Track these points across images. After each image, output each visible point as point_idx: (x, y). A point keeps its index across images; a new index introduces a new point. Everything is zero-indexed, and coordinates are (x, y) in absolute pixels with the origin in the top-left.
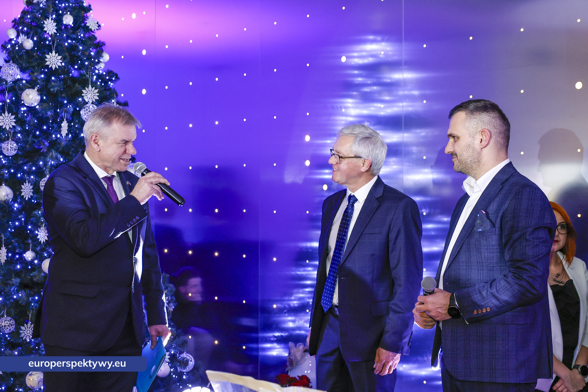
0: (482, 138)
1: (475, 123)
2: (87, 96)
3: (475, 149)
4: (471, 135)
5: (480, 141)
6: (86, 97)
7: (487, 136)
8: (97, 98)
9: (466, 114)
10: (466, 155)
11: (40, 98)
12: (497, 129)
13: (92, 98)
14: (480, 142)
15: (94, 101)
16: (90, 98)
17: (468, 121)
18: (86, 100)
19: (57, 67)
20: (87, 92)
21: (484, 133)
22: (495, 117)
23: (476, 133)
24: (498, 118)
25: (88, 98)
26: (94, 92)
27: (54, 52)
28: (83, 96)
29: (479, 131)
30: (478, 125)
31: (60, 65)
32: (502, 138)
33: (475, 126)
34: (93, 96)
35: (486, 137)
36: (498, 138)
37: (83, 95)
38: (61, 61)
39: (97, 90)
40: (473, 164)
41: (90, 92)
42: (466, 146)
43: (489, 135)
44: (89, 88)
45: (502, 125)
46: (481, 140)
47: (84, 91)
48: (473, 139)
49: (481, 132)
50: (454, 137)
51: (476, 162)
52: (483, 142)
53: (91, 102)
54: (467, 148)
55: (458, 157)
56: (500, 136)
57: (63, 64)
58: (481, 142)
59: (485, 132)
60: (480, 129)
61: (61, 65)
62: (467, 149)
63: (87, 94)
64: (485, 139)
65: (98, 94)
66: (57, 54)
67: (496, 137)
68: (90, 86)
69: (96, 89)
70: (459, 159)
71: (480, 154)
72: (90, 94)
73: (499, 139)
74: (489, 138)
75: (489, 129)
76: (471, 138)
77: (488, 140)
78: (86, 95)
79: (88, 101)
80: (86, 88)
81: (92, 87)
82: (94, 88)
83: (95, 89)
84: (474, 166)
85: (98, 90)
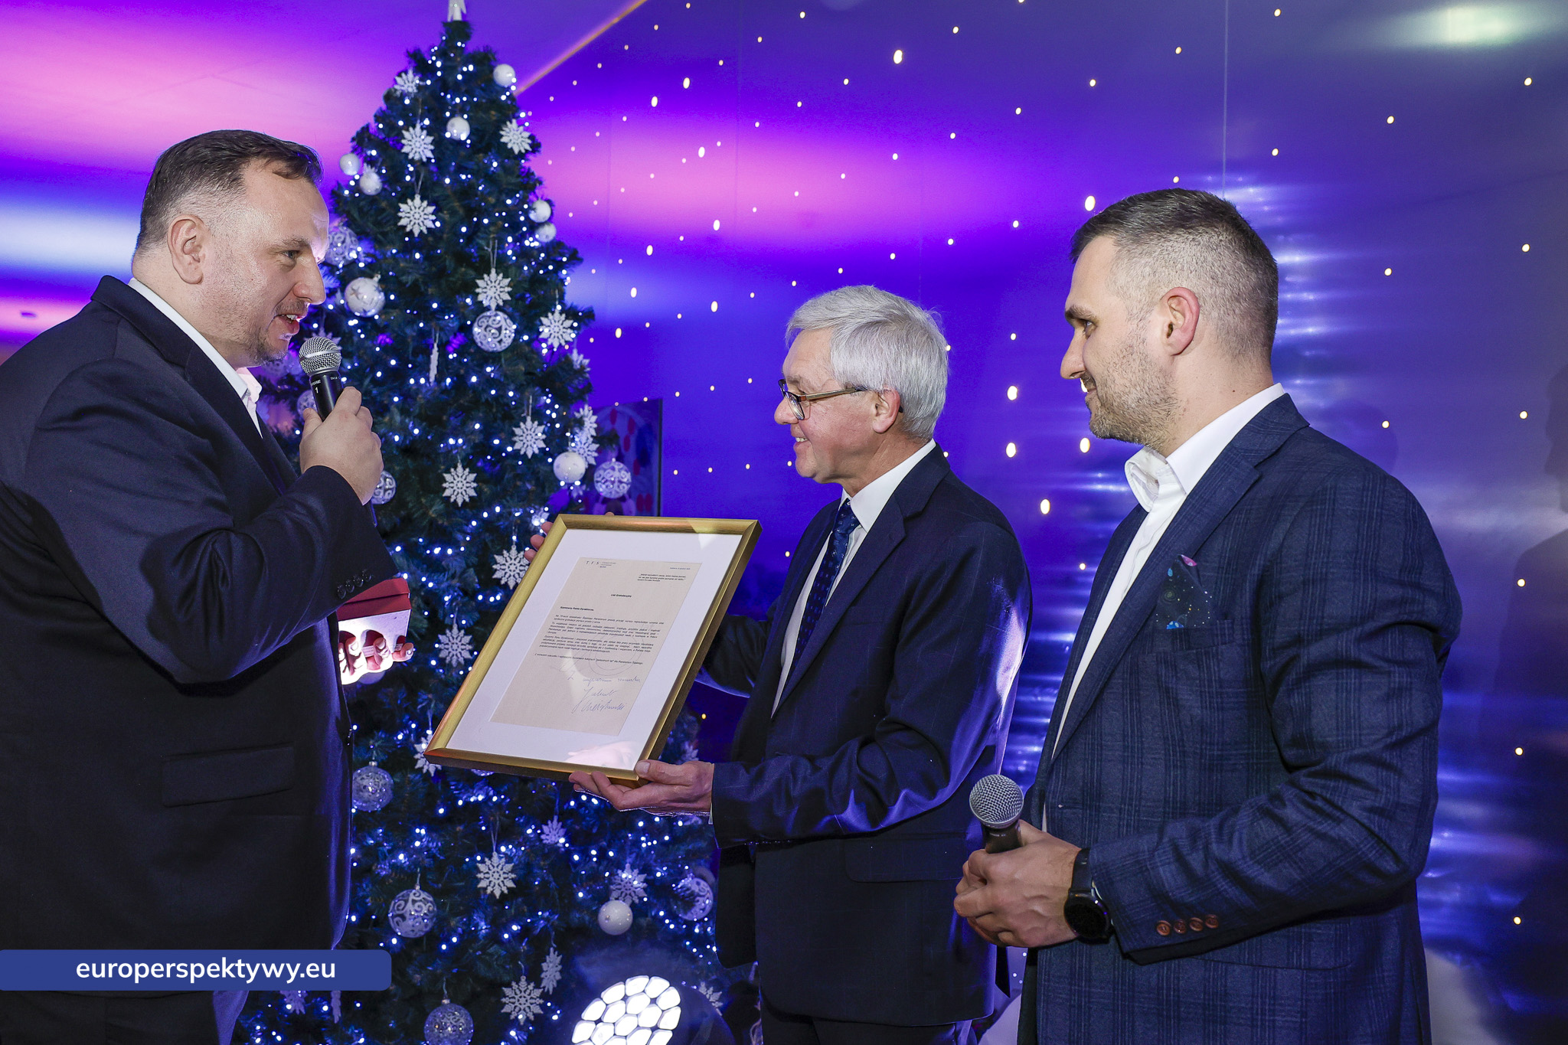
0: (1174, 321)
1: (1148, 269)
2: (485, 293)
3: (1148, 360)
4: (1135, 311)
5: (1166, 329)
6: (485, 295)
7: (1188, 315)
8: (508, 297)
9: (1118, 243)
10: (1119, 381)
11: (384, 298)
12: (1225, 285)
13: (498, 297)
14: (1165, 336)
15: (501, 304)
16: (491, 298)
17: (1124, 266)
18: (485, 303)
19: (425, 231)
20: (485, 285)
21: (1179, 303)
22: (1217, 246)
23: (1151, 304)
24: (1228, 248)
25: (489, 298)
26: (501, 285)
27: (418, 198)
28: (478, 294)
29: (1160, 297)
30: (1157, 276)
31: (430, 225)
32: (1243, 317)
33: (1145, 282)
34: (498, 292)
35: (1184, 315)
36: (1230, 318)
37: (477, 290)
38: (434, 217)
39: (507, 281)
40: (1148, 411)
41: (493, 284)
42: (1119, 351)
43: (1194, 308)
44: (491, 275)
45: (1241, 269)
46: (1171, 327)
47: (479, 282)
48: (1141, 325)
49: (1166, 299)
50: (1084, 322)
51: (1158, 401)
52: (1174, 334)
53: (493, 307)
54: (1121, 356)
55: (1099, 389)
56: (1237, 311)
57: (438, 224)
58: (1169, 335)
59: (1181, 299)
60: (1165, 290)
61: (433, 226)
62: (1124, 361)
63: (486, 288)
64: (1181, 322)
65: (510, 289)
66: (425, 203)
67: (1222, 312)
68: (493, 271)
69: (505, 277)
70: (1100, 395)
71: (1167, 374)
72: (494, 289)
73: (1233, 320)
74: (1195, 318)
75: (1195, 290)
76: (1136, 322)
77: (1191, 328)
78: (485, 290)
79: (489, 306)
80: (485, 276)
81: (498, 274)
82: (501, 275)
83: (503, 278)
84: (1154, 416)
85: (510, 279)
